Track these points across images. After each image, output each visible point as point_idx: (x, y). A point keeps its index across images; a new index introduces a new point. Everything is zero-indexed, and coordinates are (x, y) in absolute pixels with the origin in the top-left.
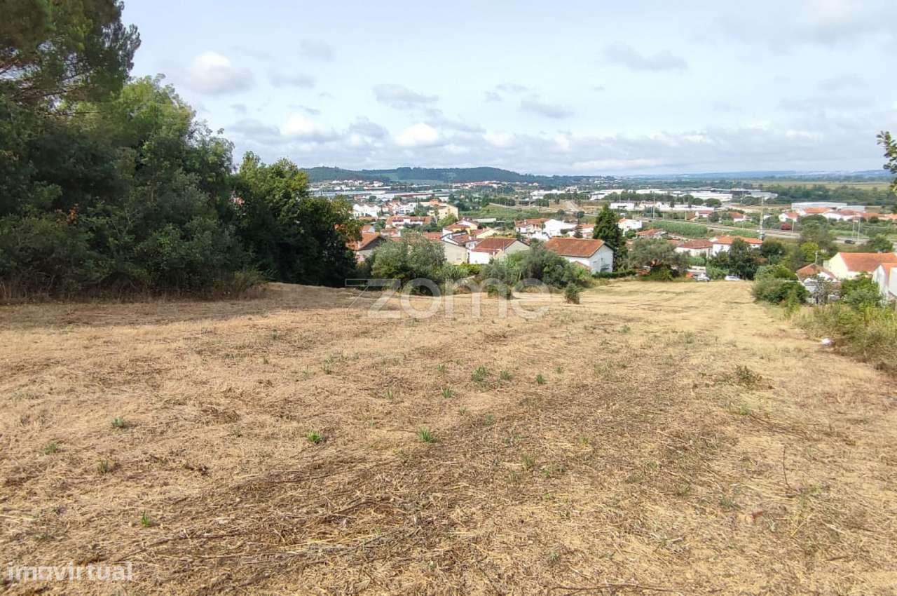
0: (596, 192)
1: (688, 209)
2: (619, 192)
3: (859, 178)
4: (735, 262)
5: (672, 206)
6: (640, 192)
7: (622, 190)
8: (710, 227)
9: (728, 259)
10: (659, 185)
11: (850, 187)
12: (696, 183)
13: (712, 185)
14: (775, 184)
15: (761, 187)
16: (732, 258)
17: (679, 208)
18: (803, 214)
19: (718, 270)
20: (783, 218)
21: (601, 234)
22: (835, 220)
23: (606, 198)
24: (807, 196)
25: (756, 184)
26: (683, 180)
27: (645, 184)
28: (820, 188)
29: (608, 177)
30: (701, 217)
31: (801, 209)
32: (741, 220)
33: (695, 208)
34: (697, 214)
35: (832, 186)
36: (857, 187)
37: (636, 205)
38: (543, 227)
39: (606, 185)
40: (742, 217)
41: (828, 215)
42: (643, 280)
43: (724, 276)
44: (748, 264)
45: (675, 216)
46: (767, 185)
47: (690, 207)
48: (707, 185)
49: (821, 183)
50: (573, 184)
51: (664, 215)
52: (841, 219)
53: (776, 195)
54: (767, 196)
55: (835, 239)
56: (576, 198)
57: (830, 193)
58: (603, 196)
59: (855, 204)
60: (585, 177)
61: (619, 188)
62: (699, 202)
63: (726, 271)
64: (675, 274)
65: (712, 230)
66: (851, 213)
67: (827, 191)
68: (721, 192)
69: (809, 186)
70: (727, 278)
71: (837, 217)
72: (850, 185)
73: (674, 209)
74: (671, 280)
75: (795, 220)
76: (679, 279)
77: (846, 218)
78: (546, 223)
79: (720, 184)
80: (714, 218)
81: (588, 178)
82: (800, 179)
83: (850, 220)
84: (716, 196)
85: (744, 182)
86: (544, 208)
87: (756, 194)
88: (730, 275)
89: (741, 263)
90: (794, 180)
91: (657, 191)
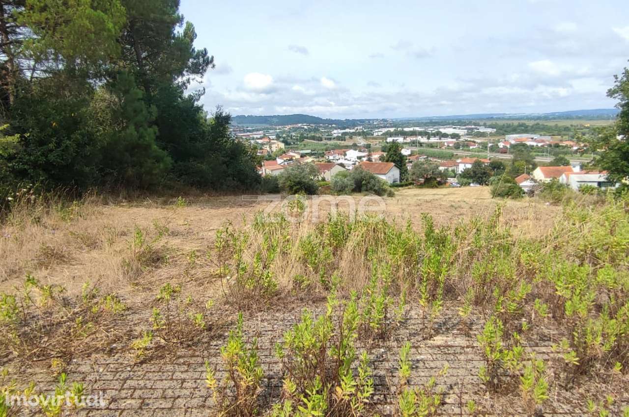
0: (377, 130)
1: (439, 141)
2: (392, 130)
3: (546, 118)
4: (476, 175)
5: (428, 138)
6: (406, 129)
7: (394, 129)
8: (455, 152)
9: (472, 173)
10: (418, 124)
11: (541, 124)
12: (442, 122)
13: (453, 124)
14: (494, 122)
15: (485, 126)
16: (474, 172)
17: (433, 140)
18: (513, 142)
19: (465, 180)
20: (501, 145)
22: (533, 146)
23: (384, 134)
24: (514, 130)
25: (481, 123)
26: (434, 121)
27: (408, 123)
28: (522, 125)
29: (383, 120)
30: (448, 146)
31: (512, 139)
32: (474, 147)
33: (443, 140)
34: (446, 144)
35: (530, 123)
36: (546, 124)
37: (404, 138)
38: (345, 155)
39: (382, 125)
40: (475, 145)
41: (529, 143)
42: (420, 188)
43: (470, 183)
44: (484, 175)
45: (431, 146)
46: (489, 123)
47: (440, 139)
48: (449, 124)
49: (522, 121)
50: (360, 125)
51: (424, 145)
52: (537, 145)
53: (495, 130)
54: (489, 130)
55: (535, 158)
56: (364, 135)
57: (529, 128)
58: (381, 133)
59: (545, 135)
60: (367, 120)
61: (392, 127)
62: (445, 136)
63: (471, 181)
64: (440, 183)
65: (457, 155)
66: (543, 141)
67: (527, 127)
68: (459, 128)
69: (516, 123)
70: (472, 185)
71: (534, 144)
72: (541, 122)
74: (437, 187)
75: (508, 146)
76: (442, 186)
77: (540, 145)
78: (347, 153)
79: (458, 123)
80: (457, 146)
81: (369, 120)
82: (510, 118)
83: (542, 146)
84: (457, 131)
85: (473, 121)
86: (343, 142)
87: (482, 130)
88: (473, 183)
89: (479, 175)
90: (505, 119)
91: (417, 129)
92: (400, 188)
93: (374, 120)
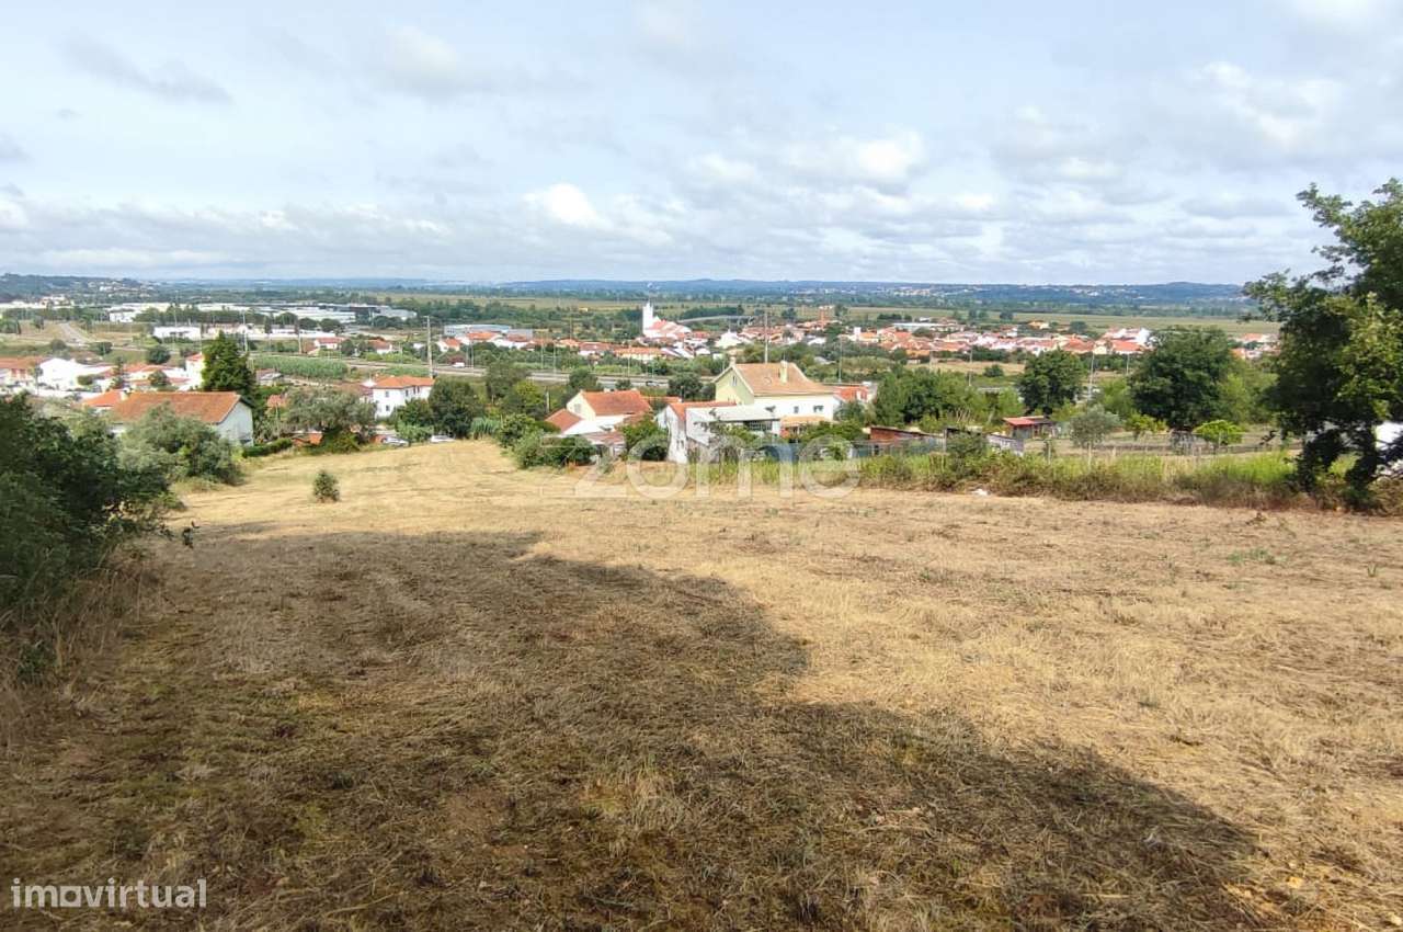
0: (117, 308)
1: (294, 336)
2: (163, 307)
3: (507, 292)
4: (441, 415)
5: (268, 330)
6: (202, 308)
7: (167, 305)
8: (349, 363)
9: (431, 411)
10: (225, 296)
11: (502, 303)
12: (287, 293)
13: (314, 297)
14: (407, 297)
15: (388, 302)
16: (435, 409)
17: (279, 334)
18: (466, 341)
19: (416, 428)
20: (443, 346)
21: (218, 383)
22: (507, 349)
23: (140, 318)
25: (381, 298)
26: (264, 289)
27: (202, 294)
28: (468, 305)
29: (125, 280)
30: (324, 349)
31: (463, 334)
32: (387, 351)
33: (306, 335)
34: (317, 343)
35: (482, 302)
36: (512, 304)
37: (203, 330)
38: (39, 372)
39: (127, 295)
40: (388, 348)
41: (500, 343)
42: (313, 454)
43: (428, 436)
44: (459, 416)
45: (280, 348)
46: (396, 298)
47: (297, 332)
48: (305, 298)
49: (465, 298)
50: (56, 292)
51: (259, 346)
52: (514, 348)
53: (415, 314)
54: (404, 316)
55: (529, 375)
56: (83, 318)
57: (481, 311)
58: (133, 315)
59: (519, 327)
60: (78, 279)
61: (161, 300)
62: (308, 324)
63: (429, 429)
64: (361, 440)
65: (354, 369)
66: (520, 339)
67: (477, 308)
68: (335, 309)
69: (454, 301)
70: (433, 439)
71: (509, 344)
72: (503, 301)
73: (271, 335)
74: (358, 450)
75: (457, 349)
76: (368, 447)
77: (519, 345)
78: (42, 366)
79: (326, 296)
80: (347, 350)
81: (84, 281)
82: (436, 291)
83: (524, 349)
84: (332, 315)
85: (361, 294)
86: (14, 336)
87: (389, 313)
88: (435, 434)
89: (449, 415)
90: (427, 292)
91: (232, 307)
92: (263, 459)
93: (98, 280)
